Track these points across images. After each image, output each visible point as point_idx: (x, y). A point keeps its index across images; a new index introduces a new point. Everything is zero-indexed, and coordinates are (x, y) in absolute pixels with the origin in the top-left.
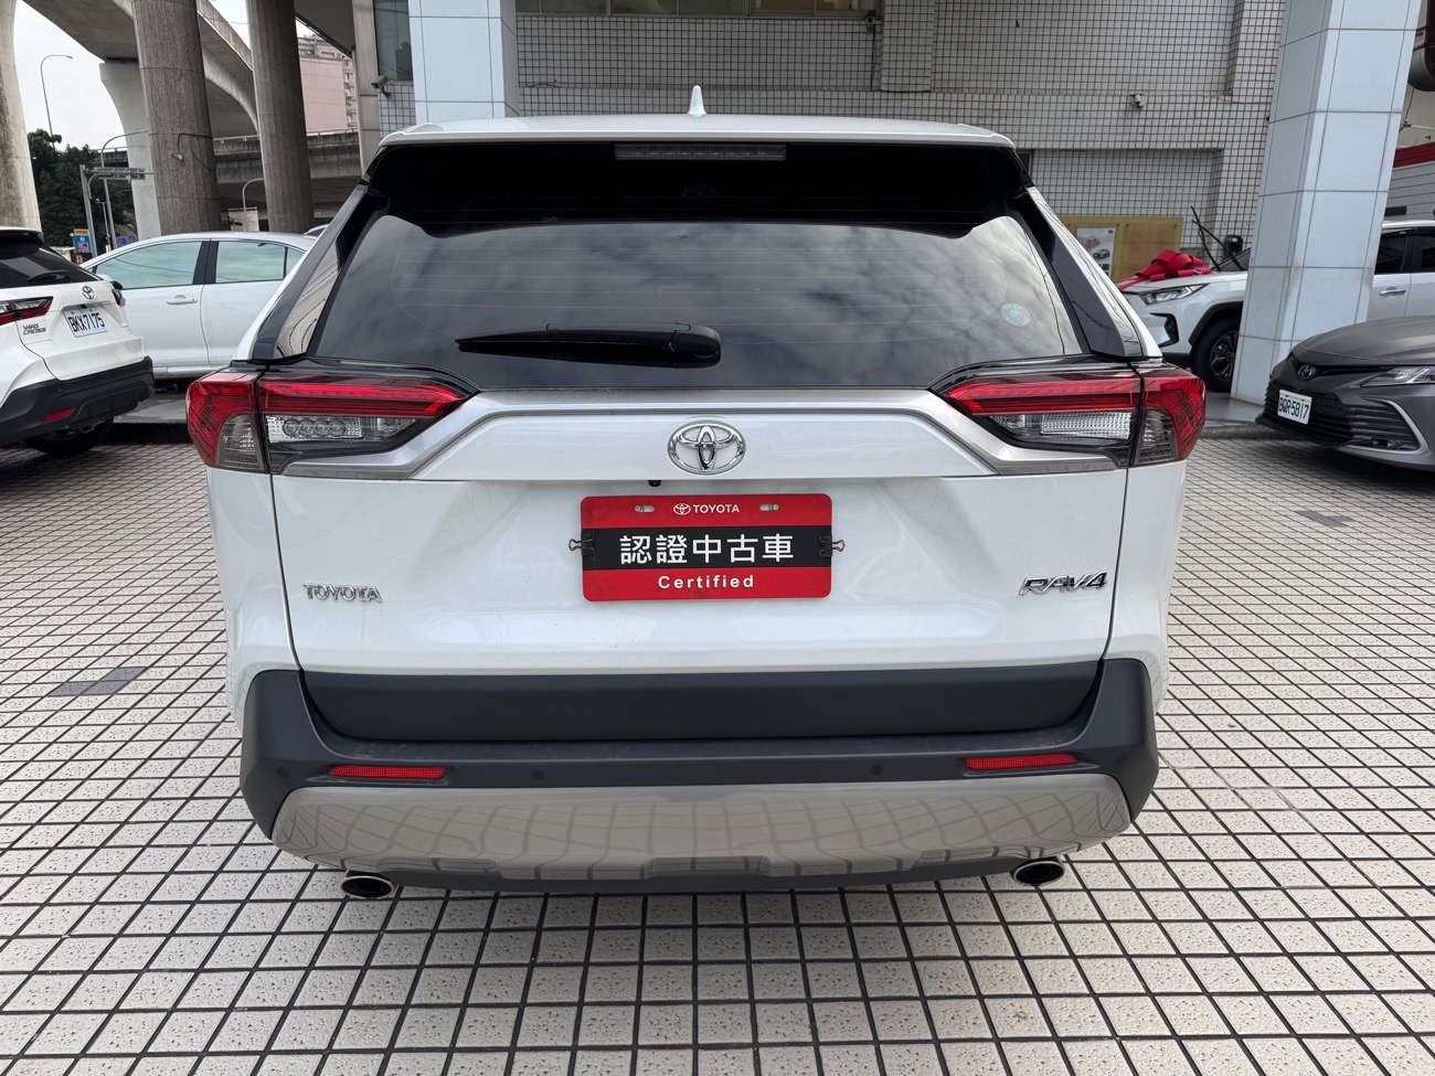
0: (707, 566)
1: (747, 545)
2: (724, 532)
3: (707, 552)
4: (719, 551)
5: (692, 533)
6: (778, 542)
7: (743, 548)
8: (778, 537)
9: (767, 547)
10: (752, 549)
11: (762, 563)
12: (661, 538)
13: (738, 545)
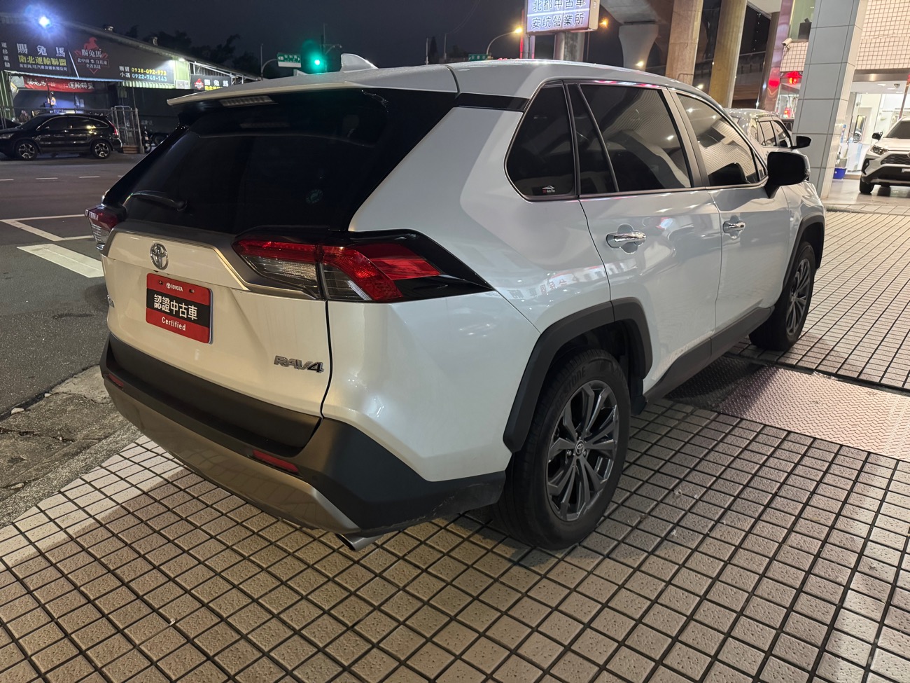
0: (173, 315)
1: (185, 309)
2: (179, 301)
3: (174, 309)
4: (177, 309)
5: (171, 300)
6: (193, 310)
7: (183, 310)
8: (193, 307)
9: (190, 312)
10: (185, 311)
11: (189, 319)
12: (164, 298)
13: (181, 308)
